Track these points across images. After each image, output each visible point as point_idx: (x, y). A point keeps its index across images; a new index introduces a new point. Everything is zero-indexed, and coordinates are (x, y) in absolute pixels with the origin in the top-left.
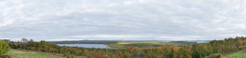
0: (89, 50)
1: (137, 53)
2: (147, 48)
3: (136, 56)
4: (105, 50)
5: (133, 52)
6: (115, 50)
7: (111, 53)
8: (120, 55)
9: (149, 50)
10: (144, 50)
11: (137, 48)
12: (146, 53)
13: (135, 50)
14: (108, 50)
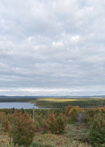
0: (7, 113)
1: (77, 115)
2: (94, 109)
3: (77, 121)
4: (30, 111)
5: (72, 114)
6: (46, 111)
7: (39, 116)
8: (52, 119)
9: (97, 111)
10: (89, 112)
11: (77, 108)
12: (92, 116)
13: (75, 110)
14: (36, 111)
